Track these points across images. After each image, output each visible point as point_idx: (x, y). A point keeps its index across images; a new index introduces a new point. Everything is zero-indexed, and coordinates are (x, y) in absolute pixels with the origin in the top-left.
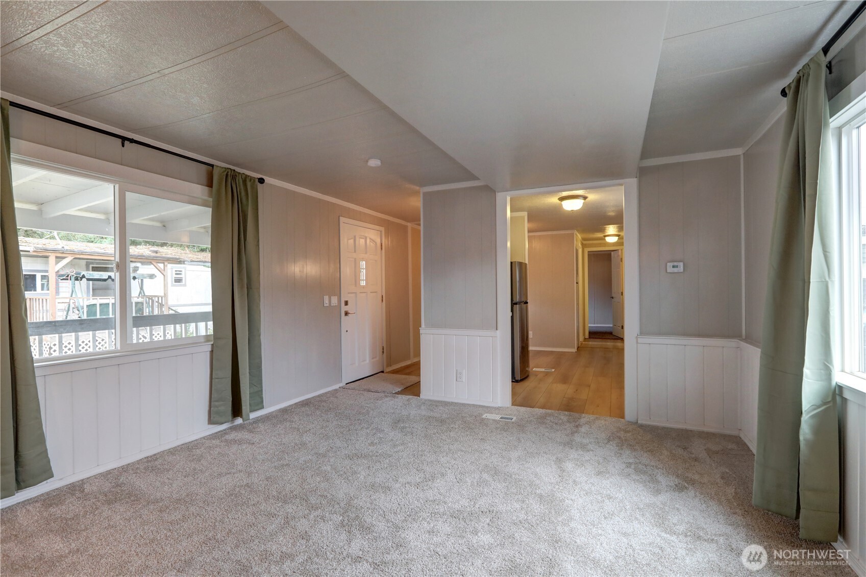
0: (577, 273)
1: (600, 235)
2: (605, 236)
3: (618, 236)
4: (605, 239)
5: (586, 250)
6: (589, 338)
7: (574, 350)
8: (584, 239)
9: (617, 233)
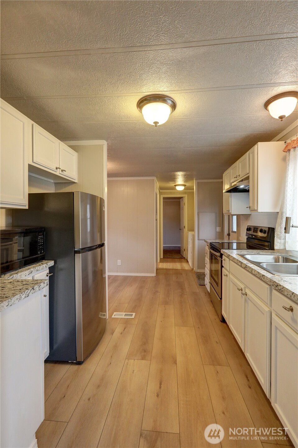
0: (156, 212)
1: (171, 184)
2: (175, 186)
3: (185, 185)
4: (175, 189)
5: (162, 196)
6: (163, 258)
7: (154, 275)
8: (161, 188)
9: (184, 184)
